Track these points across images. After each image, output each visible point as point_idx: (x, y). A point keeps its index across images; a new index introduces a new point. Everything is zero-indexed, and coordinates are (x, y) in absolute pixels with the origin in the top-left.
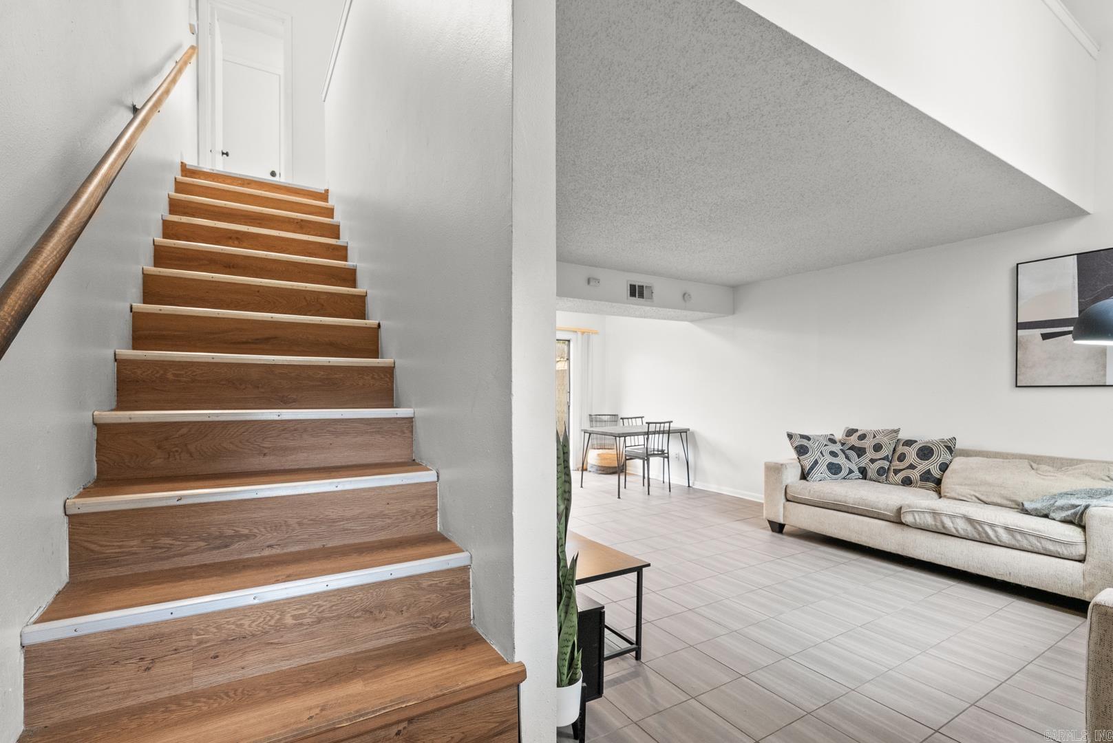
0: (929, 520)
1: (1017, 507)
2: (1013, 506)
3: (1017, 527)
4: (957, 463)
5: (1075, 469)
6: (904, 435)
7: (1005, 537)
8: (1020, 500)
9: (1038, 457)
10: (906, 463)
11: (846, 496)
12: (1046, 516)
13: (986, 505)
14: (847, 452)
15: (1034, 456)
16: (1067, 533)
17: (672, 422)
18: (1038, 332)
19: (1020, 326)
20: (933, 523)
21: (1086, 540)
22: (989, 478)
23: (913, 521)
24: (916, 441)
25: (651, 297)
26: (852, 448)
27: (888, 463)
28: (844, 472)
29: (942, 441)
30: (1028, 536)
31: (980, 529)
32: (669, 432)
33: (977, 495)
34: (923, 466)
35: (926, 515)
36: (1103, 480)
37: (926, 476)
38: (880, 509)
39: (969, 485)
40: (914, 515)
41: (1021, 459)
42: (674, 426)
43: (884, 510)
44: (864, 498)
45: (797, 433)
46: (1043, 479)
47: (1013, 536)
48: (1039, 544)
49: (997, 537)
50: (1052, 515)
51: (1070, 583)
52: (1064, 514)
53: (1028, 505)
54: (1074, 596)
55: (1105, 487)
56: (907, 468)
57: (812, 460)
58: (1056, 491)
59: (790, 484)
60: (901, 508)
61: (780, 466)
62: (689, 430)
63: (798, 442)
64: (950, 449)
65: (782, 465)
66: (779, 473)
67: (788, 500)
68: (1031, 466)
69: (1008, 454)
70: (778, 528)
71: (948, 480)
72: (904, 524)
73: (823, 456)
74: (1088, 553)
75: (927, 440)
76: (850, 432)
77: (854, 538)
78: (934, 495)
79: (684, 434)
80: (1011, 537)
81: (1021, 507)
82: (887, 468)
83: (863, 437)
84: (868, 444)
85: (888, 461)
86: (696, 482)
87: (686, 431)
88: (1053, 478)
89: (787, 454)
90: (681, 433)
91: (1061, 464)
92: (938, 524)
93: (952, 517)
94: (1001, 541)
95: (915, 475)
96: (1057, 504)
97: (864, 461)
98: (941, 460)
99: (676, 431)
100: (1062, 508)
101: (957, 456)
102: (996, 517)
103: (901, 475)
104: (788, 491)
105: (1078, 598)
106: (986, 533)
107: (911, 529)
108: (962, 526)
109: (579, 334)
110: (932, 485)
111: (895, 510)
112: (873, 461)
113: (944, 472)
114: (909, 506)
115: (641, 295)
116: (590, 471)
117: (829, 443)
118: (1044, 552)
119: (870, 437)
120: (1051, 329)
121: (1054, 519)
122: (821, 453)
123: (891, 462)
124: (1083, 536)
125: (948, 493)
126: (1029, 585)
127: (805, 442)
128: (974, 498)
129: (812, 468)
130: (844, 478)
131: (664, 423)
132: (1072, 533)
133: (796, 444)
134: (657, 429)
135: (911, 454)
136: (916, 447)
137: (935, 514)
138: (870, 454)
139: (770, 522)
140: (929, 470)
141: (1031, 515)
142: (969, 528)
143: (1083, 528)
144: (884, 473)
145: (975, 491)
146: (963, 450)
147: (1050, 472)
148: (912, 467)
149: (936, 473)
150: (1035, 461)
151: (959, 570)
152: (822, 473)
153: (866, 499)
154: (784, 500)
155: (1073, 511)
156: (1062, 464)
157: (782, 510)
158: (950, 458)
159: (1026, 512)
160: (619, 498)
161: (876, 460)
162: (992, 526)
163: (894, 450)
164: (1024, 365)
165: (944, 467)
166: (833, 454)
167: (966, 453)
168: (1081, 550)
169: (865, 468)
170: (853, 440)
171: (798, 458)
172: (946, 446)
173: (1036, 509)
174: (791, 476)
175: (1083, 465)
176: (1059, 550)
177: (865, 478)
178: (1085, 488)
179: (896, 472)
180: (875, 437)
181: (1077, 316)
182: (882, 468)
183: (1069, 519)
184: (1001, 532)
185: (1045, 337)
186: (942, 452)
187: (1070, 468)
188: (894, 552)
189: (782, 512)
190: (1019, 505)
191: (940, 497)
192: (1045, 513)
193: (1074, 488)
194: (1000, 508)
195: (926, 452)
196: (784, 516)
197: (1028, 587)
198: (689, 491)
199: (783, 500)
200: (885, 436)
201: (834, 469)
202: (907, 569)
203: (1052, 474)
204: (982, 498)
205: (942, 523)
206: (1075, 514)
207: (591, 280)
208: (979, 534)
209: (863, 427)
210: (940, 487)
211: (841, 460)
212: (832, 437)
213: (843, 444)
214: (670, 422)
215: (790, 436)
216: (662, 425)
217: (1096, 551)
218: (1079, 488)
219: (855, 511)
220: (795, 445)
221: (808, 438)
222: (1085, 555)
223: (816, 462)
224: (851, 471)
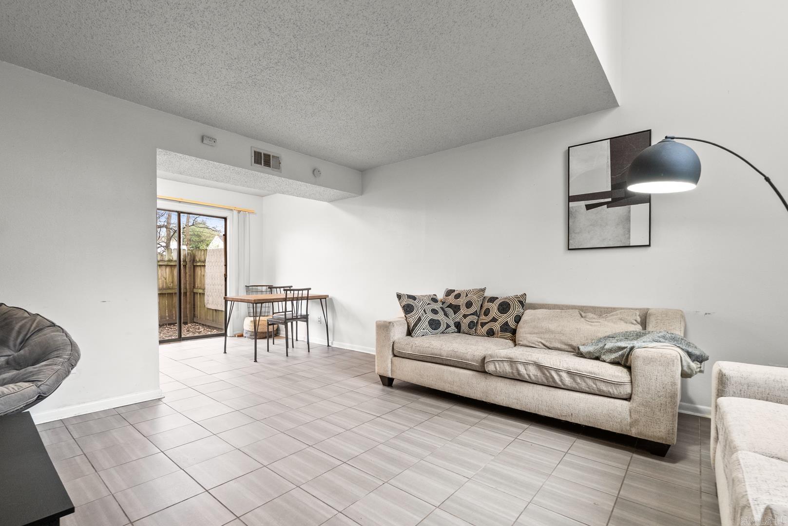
0: (507, 368)
1: (572, 350)
2: (570, 350)
3: (577, 371)
4: (528, 315)
5: (613, 315)
6: (488, 294)
7: (567, 380)
8: (575, 344)
9: (584, 307)
10: (490, 317)
11: (441, 349)
12: (597, 358)
13: (550, 350)
14: (446, 309)
15: (582, 307)
16: (617, 374)
17: (310, 289)
18: (583, 204)
19: (571, 199)
20: (510, 371)
21: (631, 380)
22: (553, 326)
23: (495, 369)
24: (497, 298)
25: (278, 166)
26: (450, 306)
27: (477, 318)
28: (443, 327)
29: (516, 297)
30: (586, 379)
31: (548, 375)
32: (307, 298)
33: (543, 341)
34: (503, 318)
35: (505, 364)
36: (633, 324)
37: (505, 328)
38: (468, 360)
39: (537, 333)
40: (495, 365)
41: (572, 309)
42: (311, 293)
43: (471, 361)
44: (456, 350)
45: (405, 293)
46: (591, 325)
47: (574, 380)
48: (594, 386)
49: (561, 380)
50: (603, 357)
51: (619, 420)
52: (613, 356)
53: (583, 349)
54: (622, 433)
55: (634, 330)
56: (491, 321)
57: (417, 317)
58: (601, 335)
59: (397, 341)
60: (484, 358)
61: (388, 324)
62: (328, 296)
63: (406, 301)
64: (522, 303)
65: (390, 323)
66: (387, 330)
67: (395, 356)
68: (581, 315)
69: (563, 306)
70: (388, 382)
71: (521, 330)
72: (487, 373)
73: (426, 314)
74: (633, 392)
75: (505, 296)
76: (449, 293)
77: (447, 388)
78: (510, 343)
79: (323, 300)
80: (572, 380)
81: (577, 351)
82: (476, 321)
83: (458, 296)
84: (462, 301)
85: (477, 316)
86: (334, 342)
87: (325, 297)
88: (597, 324)
89: (396, 313)
90: (321, 299)
91: (603, 312)
92: (514, 371)
93: (525, 364)
94: (564, 385)
95: (496, 326)
96: (607, 347)
97: (459, 317)
98: (516, 313)
99: (314, 298)
100: (611, 351)
101: (527, 309)
102: (560, 362)
103: (486, 328)
104: (395, 347)
105: (626, 434)
106: (553, 378)
107: (493, 377)
108: (533, 372)
109: (235, 213)
110: (509, 335)
111: (480, 361)
112: (465, 316)
113: (518, 323)
114: (491, 356)
115: (267, 163)
116: (245, 337)
117: (431, 302)
118: (599, 393)
119: (463, 295)
120: (593, 200)
121: (604, 361)
122: (424, 311)
123: (479, 317)
124: (629, 377)
125: (521, 341)
126: (587, 425)
127: (411, 302)
128: (540, 344)
129: (416, 325)
130: (443, 333)
131: (302, 290)
132: (619, 374)
133: (404, 303)
134: (296, 296)
135: (494, 307)
136: (497, 302)
137: (512, 362)
138: (464, 311)
139: (382, 377)
140: (507, 322)
141: (586, 358)
142: (539, 374)
143: (629, 368)
144: (474, 326)
145: (541, 338)
146: (531, 304)
147: (594, 318)
148: (494, 320)
149: (512, 324)
150: (583, 311)
151: (532, 413)
152: (424, 329)
153: (457, 352)
154: (392, 356)
155: (620, 353)
156: (601, 312)
157: (390, 365)
158: (523, 311)
159: (581, 355)
160: (256, 361)
161: (468, 315)
162: (557, 371)
163: (482, 306)
164: (574, 232)
165: (518, 319)
166: (435, 312)
167: (534, 307)
168: (627, 389)
169: (459, 322)
170: (451, 299)
171: (405, 316)
172: (520, 301)
173: (589, 353)
174: (398, 333)
175: (618, 312)
176: (611, 390)
177: (459, 331)
178: (622, 331)
179: (483, 325)
180: (467, 295)
181: (610, 190)
182: (472, 322)
183: (617, 360)
184: (564, 375)
185: (589, 207)
186: (517, 307)
187: (609, 315)
188: (480, 399)
189: (390, 368)
190: (574, 349)
191: (515, 345)
192: (597, 355)
193: (614, 332)
194: (560, 352)
195: (504, 307)
196: (392, 371)
197: (586, 426)
198: (328, 350)
199: (390, 356)
200: (474, 294)
201: (434, 325)
202: (490, 414)
203: (597, 320)
204: (547, 344)
205: (518, 370)
206: (622, 355)
207: (205, 138)
208: (547, 379)
209: (458, 287)
210: (515, 336)
211: (440, 317)
212: (434, 297)
213: (443, 303)
214: (308, 289)
215: (399, 296)
216: (300, 292)
217: (640, 390)
218: (617, 331)
219: (448, 363)
220: (403, 305)
221: (414, 298)
222: (631, 394)
223: (420, 319)
224: (448, 326)
